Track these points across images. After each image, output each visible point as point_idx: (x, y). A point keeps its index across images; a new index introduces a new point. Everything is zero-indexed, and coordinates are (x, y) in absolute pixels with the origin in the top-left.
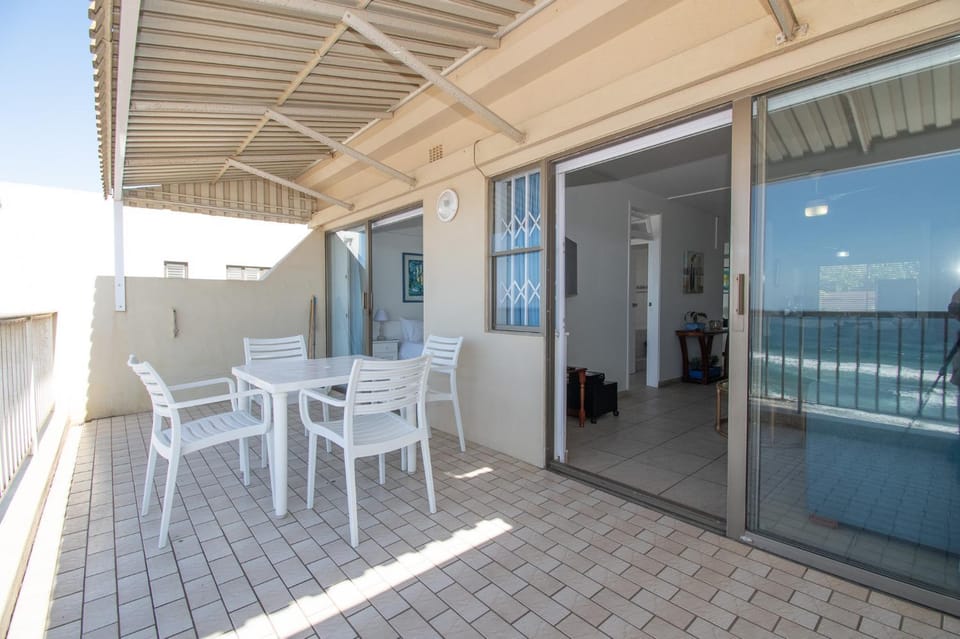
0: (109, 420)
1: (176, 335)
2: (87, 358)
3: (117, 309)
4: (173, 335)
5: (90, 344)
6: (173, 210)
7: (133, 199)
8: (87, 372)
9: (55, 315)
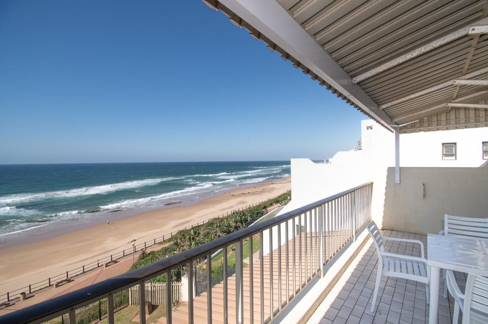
0: (390, 232)
1: (424, 197)
2: (383, 203)
3: (396, 182)
4: (422, 197)
5: (384, 197)
6: (425, 131)
7: (405, 130)
8: (383, 209)
9: (372, 183)
